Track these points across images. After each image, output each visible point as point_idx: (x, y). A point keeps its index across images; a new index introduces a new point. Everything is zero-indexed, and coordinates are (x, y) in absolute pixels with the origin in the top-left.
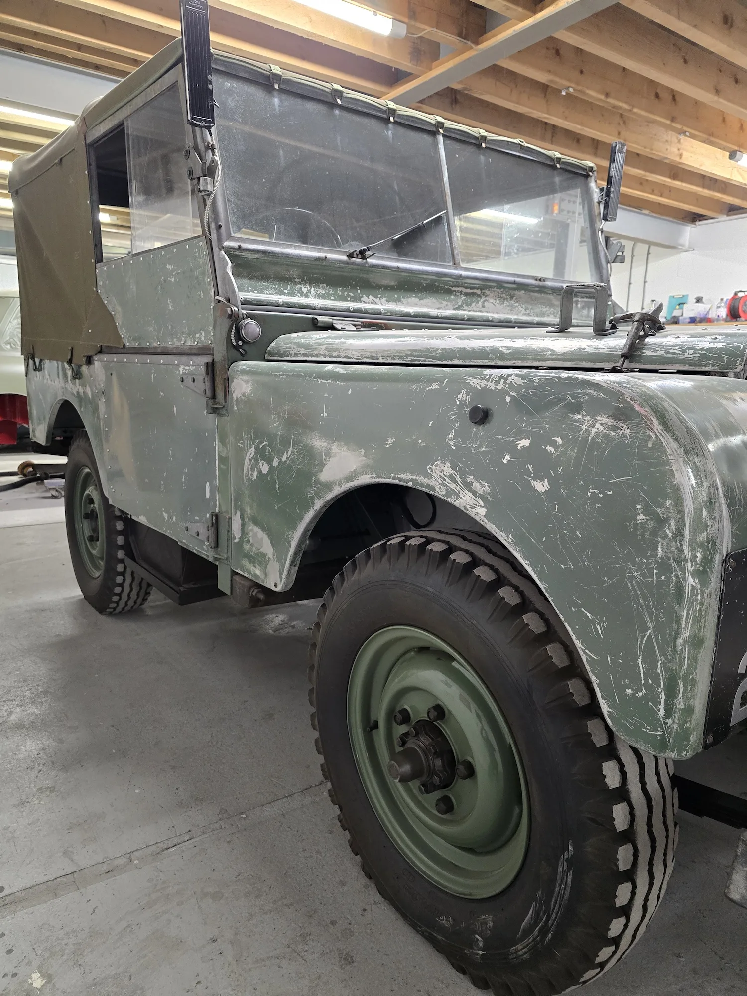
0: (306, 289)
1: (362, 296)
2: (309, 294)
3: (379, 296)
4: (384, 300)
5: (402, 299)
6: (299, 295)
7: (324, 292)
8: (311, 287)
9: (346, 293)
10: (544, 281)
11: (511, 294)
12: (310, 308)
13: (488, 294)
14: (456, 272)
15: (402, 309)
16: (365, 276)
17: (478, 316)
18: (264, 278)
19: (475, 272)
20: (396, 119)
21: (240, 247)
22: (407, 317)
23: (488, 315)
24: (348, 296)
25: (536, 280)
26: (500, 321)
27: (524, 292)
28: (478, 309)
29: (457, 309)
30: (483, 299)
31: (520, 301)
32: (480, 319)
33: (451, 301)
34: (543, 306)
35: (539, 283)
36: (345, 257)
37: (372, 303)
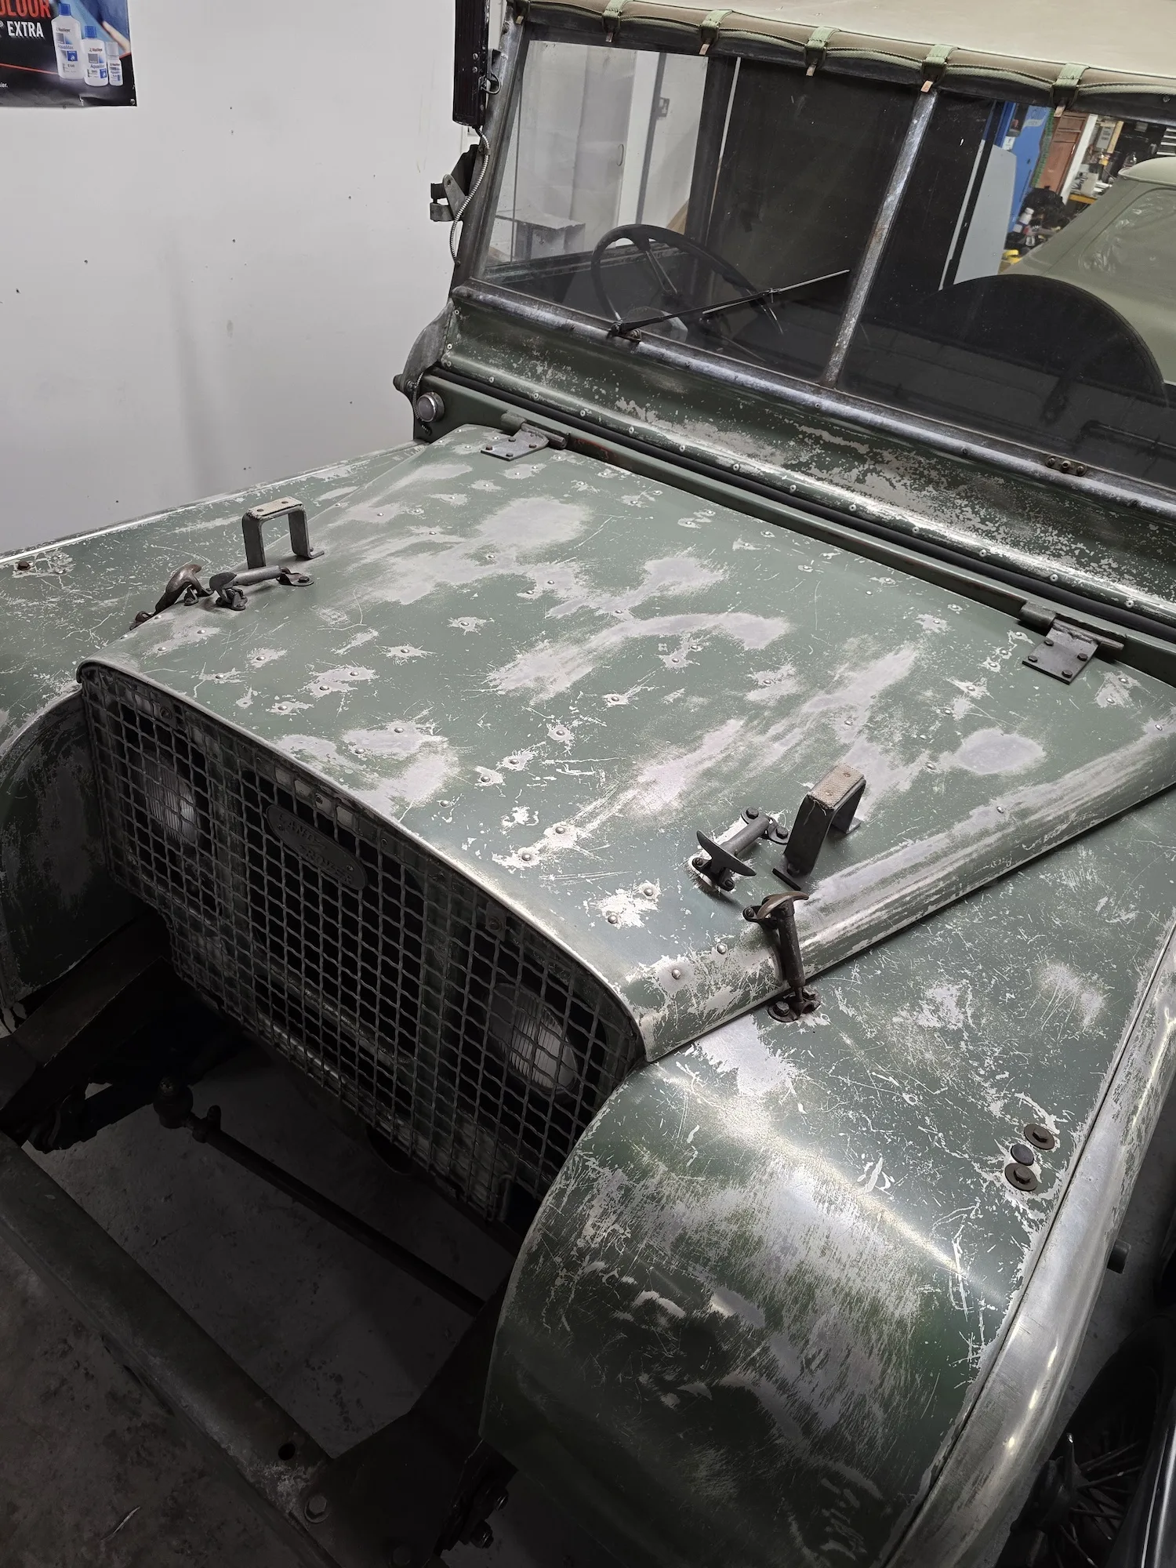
1: (619, 399)
3: (648, 405)
5: (686, 421)
6: (530, 374)
7: (564, 378)
8: (549, 367)
9: (595, 387)
10: (1080, 474)
11: (957, 475)
12: (526, 396)
13: (886, 459)
14: (810, 398)
15: (669, 437)
16: (637, 368)
17: (824, 495)
18: (496, 342)
19: (862, 408)
20: (827, 68)
21: (469, 296)
22: (671, 453)
23: (856, 499)
24: (598, 392)
25: (1050, 465)
26: (879, 521)
27: (1001, 481)
28: (843, 482)
29: (793, 467)
30: (866, 466)
31: (977, 498)
32: (825, 501)
33: (784, 450)
34: (1050, 529)
35: (1055, 474)
36: (605, 333)
37: (630, 414)
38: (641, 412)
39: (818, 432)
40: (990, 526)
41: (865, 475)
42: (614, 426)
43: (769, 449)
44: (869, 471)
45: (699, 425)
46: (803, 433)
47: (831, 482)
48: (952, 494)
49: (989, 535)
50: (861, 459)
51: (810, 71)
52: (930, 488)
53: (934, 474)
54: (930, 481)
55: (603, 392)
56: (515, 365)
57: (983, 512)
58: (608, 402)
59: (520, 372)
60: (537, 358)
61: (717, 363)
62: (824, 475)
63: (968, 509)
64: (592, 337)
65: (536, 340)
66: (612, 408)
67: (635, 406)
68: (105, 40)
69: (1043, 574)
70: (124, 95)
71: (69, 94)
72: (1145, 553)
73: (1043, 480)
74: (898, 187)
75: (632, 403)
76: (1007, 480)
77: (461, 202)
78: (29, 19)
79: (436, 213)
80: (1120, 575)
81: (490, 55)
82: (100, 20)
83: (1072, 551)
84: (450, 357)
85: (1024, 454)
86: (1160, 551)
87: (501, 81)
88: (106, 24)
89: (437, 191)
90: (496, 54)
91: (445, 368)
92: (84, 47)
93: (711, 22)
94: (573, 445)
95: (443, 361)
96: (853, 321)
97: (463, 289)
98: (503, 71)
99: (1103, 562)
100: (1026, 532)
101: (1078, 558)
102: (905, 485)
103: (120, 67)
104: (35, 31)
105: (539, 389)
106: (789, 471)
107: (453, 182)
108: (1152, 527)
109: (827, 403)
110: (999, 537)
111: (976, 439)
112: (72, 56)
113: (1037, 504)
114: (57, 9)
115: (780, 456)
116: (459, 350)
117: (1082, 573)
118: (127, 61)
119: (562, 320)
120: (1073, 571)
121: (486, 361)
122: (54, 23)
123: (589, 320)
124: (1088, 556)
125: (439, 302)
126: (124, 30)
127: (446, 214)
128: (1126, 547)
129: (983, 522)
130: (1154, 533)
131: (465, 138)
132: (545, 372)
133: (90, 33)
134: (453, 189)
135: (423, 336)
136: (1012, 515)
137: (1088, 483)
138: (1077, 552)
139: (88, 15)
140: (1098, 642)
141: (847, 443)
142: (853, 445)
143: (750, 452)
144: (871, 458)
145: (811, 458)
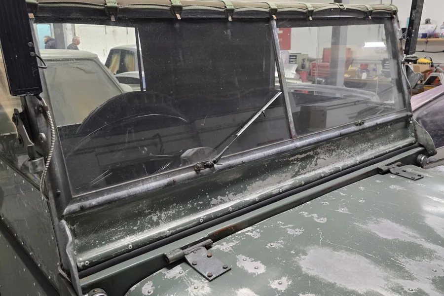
0: (156, 216)
1: (211, 200)
2: (160, 221)
3: (227, 192)
4: (231, 195)
5: (248, 187)
6: (149, 226)
7: (174, 212)
8: (161, 213)
9: (195, 204)
10: (363, 123)
11: (337, 144)
12: (162, 238)
13: (319, 152)
19: (308, 138)
25: (357, 125)
26: (332, 173)
27: (347, 138)
28: (313, 169)
30: (315, 159)
31: (345, 147)
32: (314, 179)
33: (290, 172)
34: (362, 144)
37: (221, 203)
39: (296, 157)
41: (316, 162)
42: (222, 214)
43: (284, 175)
44: (317, 159)
45: (254, 185)
47: (309, 172)
48: (339, 150)
50: (312, 157)
51: (230, 19)
52: (334, 153)
53: (332, 147)
54: (333, 150)
55: (201, 203)
56: (136, 228)
57: (348, 151)
58: (207, 206)
59: (142, 229)
60: (150, 213)
62: (306, 171)
63: (345, 152)
65: (143, 205)
66: (210, 207)
75: (219, 197)
76: (349, 136)
80: (379, 146)
85: (351, 126)
91: (85, 267)
93: (177, 3)
99: (375, 145)
100: (358, 149)
105: (165, 228)
106: (294, 178)
110: (354, 155)
113: (357, 139)
115: (289, 174)
124: (372, 146)
129: (349, 153)
130: (379, 130)
132: (159, 218)
136: (354, 147)
137: (367, 124)
141: (306, 154)
142: (308, 154)
143: (278, 181)
144: (315, 154)
145: (299, 168)
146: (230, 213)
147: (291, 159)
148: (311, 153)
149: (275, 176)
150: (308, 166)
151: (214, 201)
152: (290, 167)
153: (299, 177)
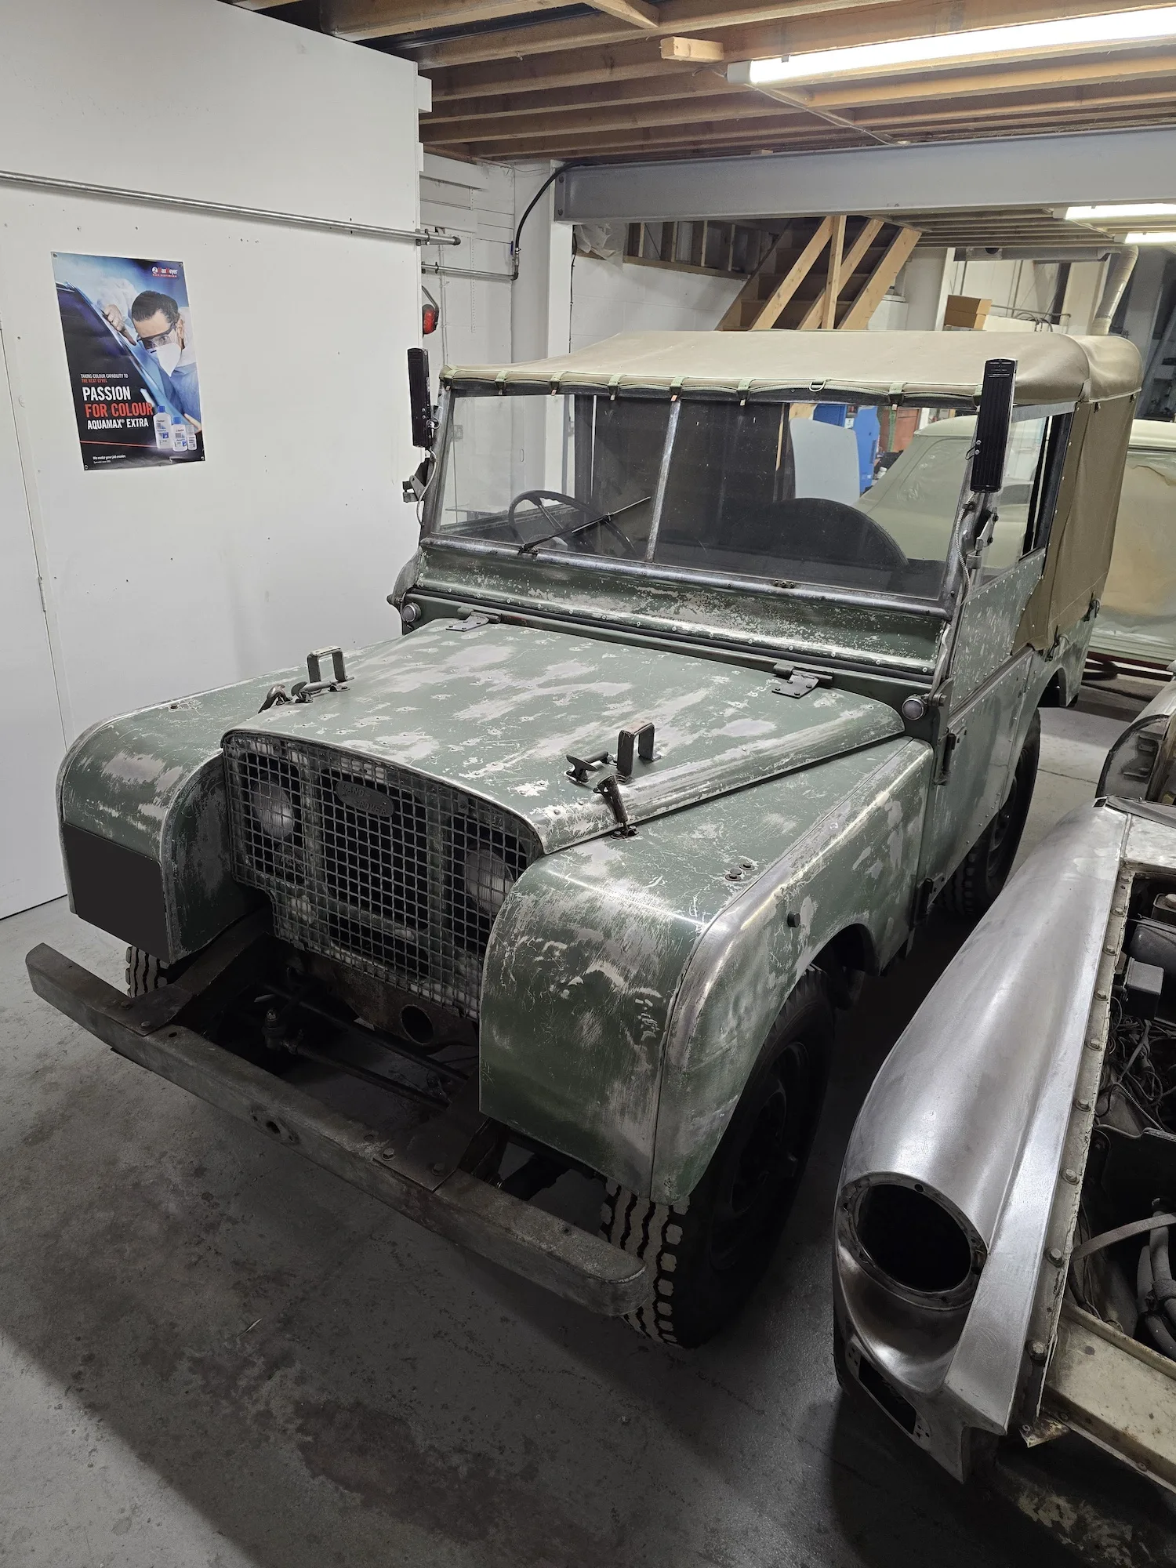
0: (481, 578)
1: (529, 589)
3: (548, 590)
4: (551, 595)
8: (486, 577)
9: (514, 585)
10: (792, 587)
11: (729, 600)
12: (473, 597)
13: (689, 598)
14: (640, 570)
15: (562, 606)
16: (538, 570)
17: (658, 624)
18: (451, 568)
19: (670, 571)
20: (621, 395)
21: (431, 543)
22: (565, 616)
23: (676, 624)
24: (516, 587)
25: (776, 585)
26: (690, 634)
27: (753, 599)
28: (667, 616)
29: (637, 612)
30: (679, 604)
31: (742, 611)
32: (658, 628)
33: (631, 603)
34: (785, 621)
35: (779, 590)
36: (517, 552)
37: (538, 597)
38: (544, 595)
39: (648, 589)
40: (752, 626)
41: (678, 609)
42: (528, 606)
43: (622, 604)
44: (680, 606)
45: (580, 597)
46: (640, 591)
47: (660, 617)
48: (728, 611)
49: (753, 631)
50: (675, 600)
51: (613, 398)
52: (716, 610)
53: (716, 602)
54: (715, 606)
55: (520, 587)
56: (464, 580)
57: (747, 619)
58: (523, 592)
59: (468, 583)
60: (477, 574)
61: (584, 559)
62: (655, 613)
63: (739, 618)
64: (509, 556)
65: (476, 563)
66: (526, 596)
67: (541, 593)
68: (186, 424)
69: (784, 647)
70: (198, 455)
71: (163, 457)
72: (837, 625)
73: (774, 594)
74: (669, 450)
75: (538, 590)
76: (756, 598)
77: (421, 490)
78: (139, 416)
79: (407, 498)
80: (826, 640)
81: (432, 408)
82: (183, 413)
83: (799, 631)
84: (422, 581)
85: (761, 581)
86: (844, 622)
87: (440, 421)
88: (186, 415)
89: (407, 486)
90: (436, 407)
91: (420, 588)
92: (172, 430)
93: (555, 379)
94: (504, 620)
95: (418, 584)
96: (657, 524)
97: (427, 540)
98: (441, 416)
99: (816, 634)
100: (772, 625)
101: (803, 635)
102: (701, 611)
103: (195, 439)
104: (143, 423)
105: (479, 592)
106: (635, 615)
107: (416, 479)
108: (837, 610)
109: (650, 571)
110: (758, 631)
111: (734, 578)
112: (165, 435)
113: (775, 609)
114: (157, 410)
115: (629, 607)
116: (427, 576)
117: (806, 643)
118: (199, 435)
119: (490, 549)
120: (801, 643)
121: (445, 580)
122: (154, 418)
123: (506, 546)
124: (807, 633)
125: (412, 548)
126: (198, 418)
127: (413, 497)
128: (826, 623)
129: (748, 624)
130: (839, 614)
131: (421, 454)
132: (483, 581)
133: (177, 421)
134: (417, 483)
135: (404, 570)
136: (762, 617)
137: (797, 591)
138: (801, 632)
139: (175, 410)
140: (818, 678)
141: (665, 592)
142: (669, 593)
143: (612, 607)
144: (680, 599)
145: (647, 605)
146: (537, 609)
147: (640, 588)
148: (675, 594)
149: (609, 600)
150: (662, 609)
151: (532, 592)
152: (634, 598)
153: (641, 616)
